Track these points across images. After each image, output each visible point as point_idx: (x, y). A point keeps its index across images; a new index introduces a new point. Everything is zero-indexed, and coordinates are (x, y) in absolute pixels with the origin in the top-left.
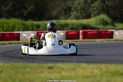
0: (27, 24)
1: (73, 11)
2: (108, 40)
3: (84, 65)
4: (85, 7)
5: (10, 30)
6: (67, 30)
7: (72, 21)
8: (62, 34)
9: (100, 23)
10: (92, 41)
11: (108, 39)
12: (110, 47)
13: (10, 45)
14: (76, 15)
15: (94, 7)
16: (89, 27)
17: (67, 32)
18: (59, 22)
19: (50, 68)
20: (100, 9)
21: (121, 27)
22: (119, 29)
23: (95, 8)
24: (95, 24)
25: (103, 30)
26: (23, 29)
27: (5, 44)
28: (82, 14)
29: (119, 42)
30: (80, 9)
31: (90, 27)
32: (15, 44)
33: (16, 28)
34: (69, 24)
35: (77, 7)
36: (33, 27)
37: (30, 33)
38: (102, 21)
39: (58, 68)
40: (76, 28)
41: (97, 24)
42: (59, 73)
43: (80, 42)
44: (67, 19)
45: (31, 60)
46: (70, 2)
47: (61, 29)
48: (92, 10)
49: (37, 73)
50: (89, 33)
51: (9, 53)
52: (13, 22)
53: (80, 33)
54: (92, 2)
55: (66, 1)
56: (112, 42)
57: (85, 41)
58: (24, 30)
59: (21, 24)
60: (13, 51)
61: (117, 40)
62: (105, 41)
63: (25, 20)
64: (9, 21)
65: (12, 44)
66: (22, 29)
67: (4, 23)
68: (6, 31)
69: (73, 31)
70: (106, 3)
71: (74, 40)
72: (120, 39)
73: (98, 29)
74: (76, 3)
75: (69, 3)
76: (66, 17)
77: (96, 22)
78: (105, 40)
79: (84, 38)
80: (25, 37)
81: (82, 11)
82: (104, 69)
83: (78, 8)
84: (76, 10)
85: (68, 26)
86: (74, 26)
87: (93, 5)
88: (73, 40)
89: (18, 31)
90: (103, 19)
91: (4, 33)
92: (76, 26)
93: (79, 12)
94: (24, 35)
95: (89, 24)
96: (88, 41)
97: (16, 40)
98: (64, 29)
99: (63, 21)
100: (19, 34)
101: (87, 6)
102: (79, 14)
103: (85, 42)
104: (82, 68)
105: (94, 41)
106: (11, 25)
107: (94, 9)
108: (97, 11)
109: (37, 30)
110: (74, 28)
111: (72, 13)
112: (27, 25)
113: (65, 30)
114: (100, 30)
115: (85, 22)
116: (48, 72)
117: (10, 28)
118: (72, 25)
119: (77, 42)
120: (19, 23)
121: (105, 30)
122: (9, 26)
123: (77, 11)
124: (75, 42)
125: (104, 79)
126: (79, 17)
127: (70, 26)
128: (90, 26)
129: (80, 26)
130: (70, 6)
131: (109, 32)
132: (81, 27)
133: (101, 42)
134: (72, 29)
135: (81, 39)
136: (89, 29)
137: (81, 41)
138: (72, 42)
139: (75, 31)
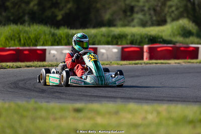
0: (58, 33)
1: (137, 13)
2: (189, 62)
4: (157, 6)
5: (31, 44)
7: (135, 30)
8: (115, 50)
9: (179, 34)
10: (162, 63)
11: (189, 60)
12: (189, 73)
13: (28, 68)
15: (171, 7)
16: (159, 40)
17: (123, 49)
18: (112, 31)
19: (78, 110)
20: (181, 10)
23: (174, 9)
24: (170, 35)
25: (181, 45)
26: (52, 42)
27: (19, 66)
28: (151, 18)
30: (149, 9)
32: (36, 67)
33: (41, 40)
34: (127, 35)
35: (144, 6)
36: (68, 40)
37: (62, 49)
38: (182, 30)
39: (91, 110)
40: (138, 41)
41: (174, 35)
42: (90, 118)
43: (143, 65)
44: (124, 26)
45: (57, 94)
47: (115, 42)
48: (168, 12)
49: (55, 119)
50: (159, 49)
51: (23, 82)
52: (36, 30)
53: (145, 50)
56: (195, 65)
58: (52, 45)
59: (49, 34)
60: (30, 79)
62: (184, 64)
63: (55, 28)
64: (29, 28)
65: (31, 66)
66: (50, 43)
67: (21, 31)
68: (24, 45)
69: (134, 46)
71: (134, 62)
73: (174, 43)
77: (172, 32)
78: (184, 62)
79: (151, 58)
80: (54, 56)
81: (152, 12)
82: (164, 114)
83: (146, 9)
84: (143, 11)
85: (126, 38)
86: (136, 38)
87: (169, 3)
88: (131, 62)
89: (43, 45)
90: (183, 27)
91: (21, 48)
92: (139, 37)
93: (147, 15)
94: (53, 52)
95: (160, 34)
96: (156, 63)
97: (38, 61)
98: (119, 43)
99: (117, 30)
100: (45, 50)
101: (160, 4)
102: (147, 17)
103: (151, 65)
104: (131, 112)
105: (166, 63)
106: (32, 36)
107: (170, 10)
108: (176, 12)
110: (135, 41)
111: (135, 16)
112: (58, 36)
113: (120, 45)
114: (178, 45)
115: (153, 31)
116: (74, 118)
117: (30, 41)
118: (131, 36)
119: (138, 65)
120: (46, 32)
121: (185, 46)
122: (29, 38)
123: (143, 13)
124: (135, 64)
126: (147, 22)
127: (129, 37)
128: (162, 38)
129: (146, 38)
130: (133, 4)
131: (191, 49)
132: (147, 40)
133: (177, 64)
134: (132, 43)
135: (146, 59)
136: (160, 42)
137: (145, 63)
138: (130, 64)
139: (137, 46)
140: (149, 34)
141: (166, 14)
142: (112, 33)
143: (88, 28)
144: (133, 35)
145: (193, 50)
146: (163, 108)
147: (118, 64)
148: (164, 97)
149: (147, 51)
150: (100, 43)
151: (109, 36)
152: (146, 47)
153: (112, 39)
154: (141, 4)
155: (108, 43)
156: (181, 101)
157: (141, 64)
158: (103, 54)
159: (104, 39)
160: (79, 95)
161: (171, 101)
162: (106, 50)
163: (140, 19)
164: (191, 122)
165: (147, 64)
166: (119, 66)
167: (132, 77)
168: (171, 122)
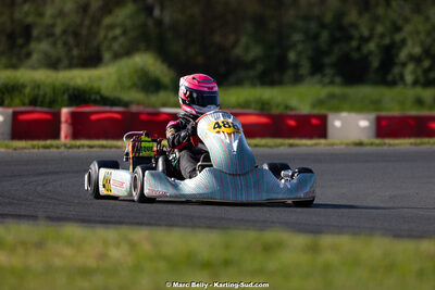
1: (39, 40)
3: (73, 230)
4: (81, 25)
6: (16, 106)
7: (33, 75)
9: (134, 85)
10: (103, 147)
14: (46, 55)
15: (111, 27)
16: (93, 97)
17: (15, 115)
20: (133, 34)
23: (118, 31)
24: (115, 88)
25: (141, 109)
28: (70, 50)
30: (65, 32)
34: (24, 86)
35: (53, 26)
38: (139, 78)
40: (47, 100)
41: (123, 88)
43: (62, 149)
44: (14, 67)
46: (26, 7)
48: (105, 37)
50: (94, 117)
53: (63, 118)
54: (107, 9)
55: (13, 4)
57: (79, 147)
69: (38, 109)
70: (157, 12)
71: (42, 143)
73: (126, 105)
74: (49, 11)
75: (24, 12)
76: (14, 60)
77: (119, 80)
79: (76, 135)
81: (71, 40)
82: (147, 247)
83: (58, 31)
84: (49, 34)
85: (20, 92)
86: (41, 93)
87: (107, 21)
88: (35, 143)
90: (142, 70)
93: (60, 45)
95: (96, 85)
96: (91, 147)
98: (6, 102)
101: (87, 22)
102: (59, 51)
103: (81, 150)
104: (69, 242)
105: (111, 147)
107: (111, 35)
108: (122, 40)
110: (40, 99)
111: (33, 45)
113: (9, 106)
114: (134, 109)
115: (80, 77)
118: (33, 89)
119: (52, 150)
121: (150, 110)
123: (51, 40)
124: (45, 147)
125: (145, 281)
126: (59, 60)
127: (27, 90)
128: (98, 93)
129: (64, 93)
130: (30, 19)
131: (163, 117)
132: (66, 97)
134: (34, 102)
135: (66, 137)
136: (95, 102)
137: (65, 146)
138: (34, 147)
139: (45, 109)
140: (72, 83)
144: (37, 86)
147: (7, 147)
149: (66, 121)
152: (65, 111)
154: (47, 20)
157: (58, 147)
163: (44, 52)
165: (71, 147)
166: (10, 151)
167: (42, 174)
168: (162, 265)
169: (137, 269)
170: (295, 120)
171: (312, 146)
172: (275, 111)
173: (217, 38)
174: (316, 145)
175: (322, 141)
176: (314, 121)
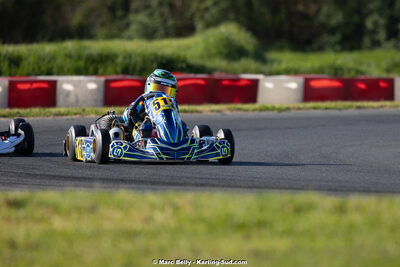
1: (137, 11)
2: (239, 109)
7: (131, 46)
8: (92, 86)
9: (219, 53)
10: (185, 111)
11: (239, 106)
14: (145, 26)
16: (179, 65)
17: (107, 83)
18: (85, 48)
19: (15, 204)
20: (224, 5)
21: (284, 66)
22: (278, 73)
23: (209, 2)
24: (202, 57)
25: (223, 76)
28: (165, 21)
29: (274, 114)
30: (161, 4)
31: (184, 65)
34: (116, 56)
38: (225, 46)
39: (41, 204)
40: (138, 68)
41: (210, 56)
42: (40, 220)
44: (111, 37)
47: (91, 69)
48: (198, 9)
50: (180, 84)
56: (250, 114)
61: (267, 109)
62: (228, 113)
69: (129, 77)
72: (277, 106)
73: (209, 71)
77: (206, 49)
78: (229, 109)
81: (166, 10)
82: (188, 211)
83: (154, 2)
84: (147, 7)
85: (113, 61)
86: (133, 61)
90: (228, 39)
92: (139, 59)
93: (157, 16)
95: (182, 54)
98: (101, 71)
99: (95, 46)
102: (156, 21)
104: (120, 206)
105: (192, 112)
107: (203, 6)
108: (214, 10)
109: (11, 75)
110: (131, 68)
111: (132, 17)
113: (103, 75)
114: (217, 75)
115: (169, 47)
116: (8, 219)
118: (125, 58)
121: (231, 76)
123: (148, 12)
125: (184, 244)
126: (155, 31)
127: (120, 60)
128: (185, 61)
129: (152, 62)
131: (242, 83)
133: (214, 114)
134: (126, 71)
136: (182, 70)
139: (135, 77)
140: (160, 53)
141: (193, 15)
142: (87, 52)
143: (38, 41)
144: (128, 56)
145: (247, 85)
146: (185, 199)
148: (188, 178)
150: (61, 72)
151: (79, 57)
153: (86, 62)
155: (78, 72)
156: (223, 186)
158: (68, 94)
159: (69, 64)
160: (19, 175)
161: (202, 185)
162: (74, 86)
163: (142, 24)
164: (242, 227)
168: (201, 228)
169: (178, 231)
170: (364, 84)
171: (378, 108)
172: (346, 76)
173: (301, 7)
174: (382, 107)
175: (388, 103)
176: (382, 84)
